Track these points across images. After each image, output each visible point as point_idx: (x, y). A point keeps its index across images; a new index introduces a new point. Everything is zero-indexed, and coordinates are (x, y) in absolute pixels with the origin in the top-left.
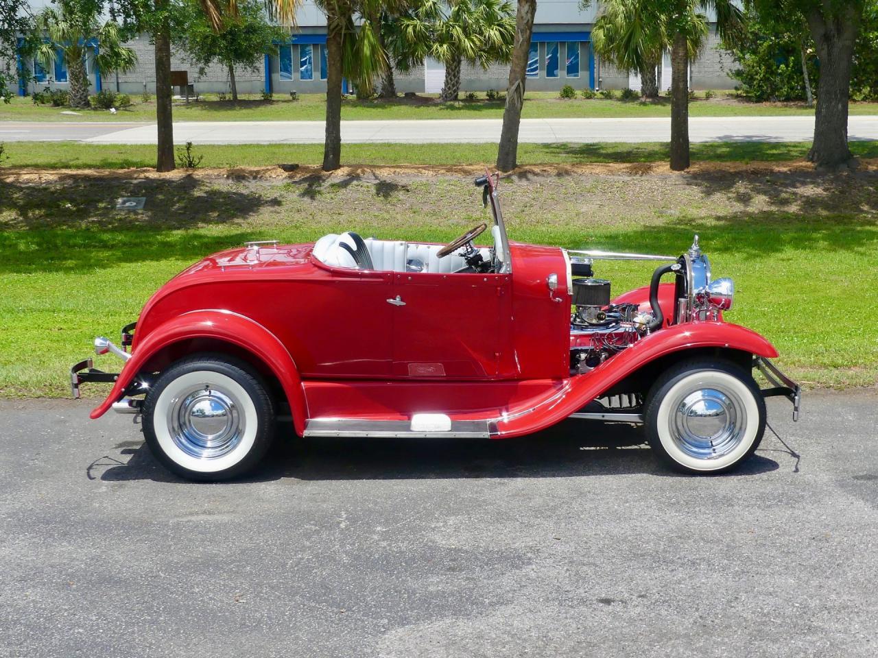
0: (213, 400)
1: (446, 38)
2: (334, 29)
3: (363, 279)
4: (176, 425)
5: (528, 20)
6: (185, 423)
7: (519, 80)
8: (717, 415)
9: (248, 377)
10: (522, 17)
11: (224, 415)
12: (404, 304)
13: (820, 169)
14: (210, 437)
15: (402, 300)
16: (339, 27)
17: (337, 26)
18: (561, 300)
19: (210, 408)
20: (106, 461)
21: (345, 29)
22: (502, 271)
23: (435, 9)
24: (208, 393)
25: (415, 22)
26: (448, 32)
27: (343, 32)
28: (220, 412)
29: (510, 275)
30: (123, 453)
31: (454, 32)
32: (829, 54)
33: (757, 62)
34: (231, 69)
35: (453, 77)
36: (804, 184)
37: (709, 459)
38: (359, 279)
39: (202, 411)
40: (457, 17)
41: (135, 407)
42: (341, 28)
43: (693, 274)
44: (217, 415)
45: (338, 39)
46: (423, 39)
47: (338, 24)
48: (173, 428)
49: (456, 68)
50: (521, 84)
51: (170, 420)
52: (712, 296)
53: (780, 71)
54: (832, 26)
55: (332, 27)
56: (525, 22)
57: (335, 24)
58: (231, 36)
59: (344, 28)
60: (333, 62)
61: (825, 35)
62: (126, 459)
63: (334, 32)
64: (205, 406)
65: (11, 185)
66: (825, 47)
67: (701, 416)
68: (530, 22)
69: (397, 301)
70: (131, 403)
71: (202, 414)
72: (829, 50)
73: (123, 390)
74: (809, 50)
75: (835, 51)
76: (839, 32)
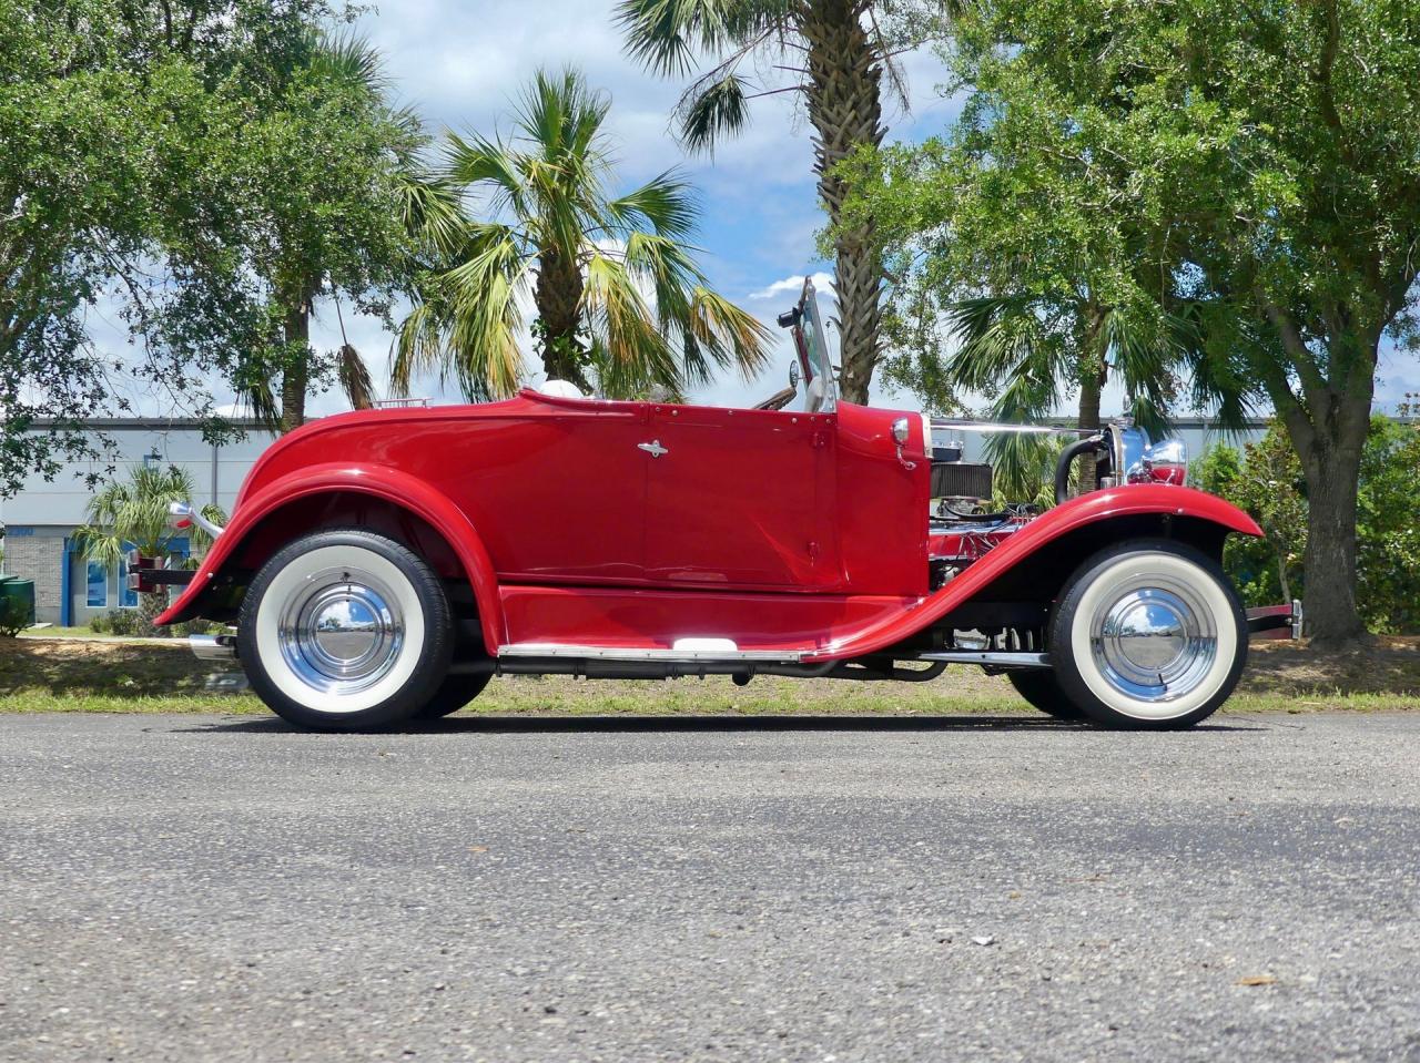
0: (354, 600)
3: (601, 414)
8: (1169, 635)
11: (370, 629)
12: (666, 451)
13: (1317, 648)
14: (346, 662)
15: (662, 444)
18: (914, 466)
19: (349, 616)
22: (821, 410)
24: (345, 588)
28: (366, 624)
29: (833, 417)
32: (1322, 471)
36: (1294, 665)
37: (1158, 701)
38: (594, 414)
39: (333, 622)
41: (227, 646)
43: (1124, 447)
44: (359, 629)
52: (1154, 467)
53: (1246, 591)
54: (1324, 430)
61: (1313, 443)
64: (340, 612)
65: (42, 658)
66: (1316, 461)
67: (1141, 635)
69: (654, 448)
70: (220, 640)
71: (335, 626)
72: (1321, 466)
73: (210, 575)
74: (1292, 556)
75: (1332, 466)
76: (1336, 435)
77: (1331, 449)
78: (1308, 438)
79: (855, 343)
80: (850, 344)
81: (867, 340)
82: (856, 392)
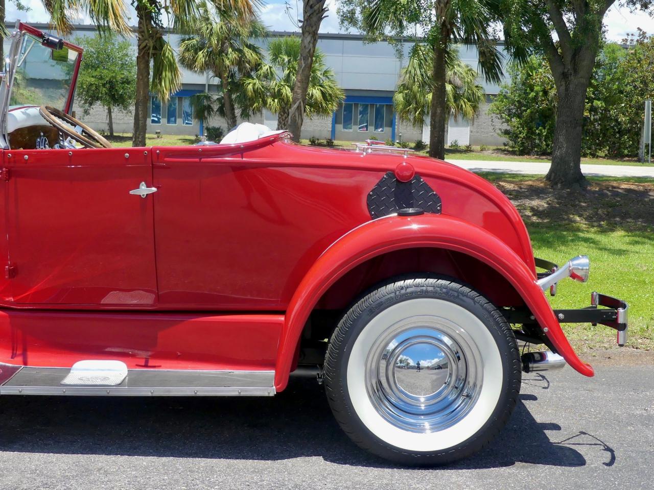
1: (278, 95)
2: (143, 48)
5: (310, 50)
7: (300, 100)
10: (305, 47)
16: (147, 48)
17: (145, 47)
21: (153, 49)
23: (271, 71)
25: (255, 81)
26: (279, 91)
27: (151, 51)
31: (284, 91)
33: (521, 124)
34: (110, 112)
35: (283, 126)
40: (287, 79)
42: (149, 49)
45: (146, 57)
46: (259, 94)
47: (147, 45)
49: (286, 118)
50: (302, 103)
53: (539, 132)
54: (569, 67)
55: (141, 47)
56: (307, 50)
57: (144, 44)
58: (111, 85)
59: (151, 49)
60: (141, 77)
61: (563, 73)
63: (143, 52)
66: (563, 83)
68: (312, 51)
72: (566, 86)
75: (572, 87)
76: (576, 71)
77: (572, 77)
78: (560, 70)
79: (311, 7)
80: (308, 8)
81: (318, 6)
82: (311, 35)
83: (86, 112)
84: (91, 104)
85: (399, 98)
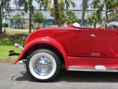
0: (45, 60)
3: (84, 30)
4: (35, 66)
6: (37, 66)
9: (54, 54)
11: (47, 64)
14: (43, 70)
15: (94, 35)
16: (56, 13)
20: (17, 76)
23: (66, 16)
24: (43, 58)
26: (68, 20)
28: (46, 64)
30: (21, 74)
34: (39, 24)
40: (69, 18)
46: (64, 21)
48: (34, 67)
51: (33, 65)
58: (39, 19)
62: (22, 75)
70: (23, 62)
71: (41, 64)
80: (84, 5)
82: (84, 10)
83: (35, 24)
84: (36, 23)
85: (88, 21)
